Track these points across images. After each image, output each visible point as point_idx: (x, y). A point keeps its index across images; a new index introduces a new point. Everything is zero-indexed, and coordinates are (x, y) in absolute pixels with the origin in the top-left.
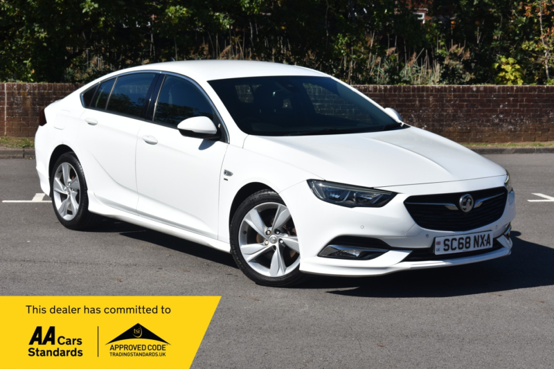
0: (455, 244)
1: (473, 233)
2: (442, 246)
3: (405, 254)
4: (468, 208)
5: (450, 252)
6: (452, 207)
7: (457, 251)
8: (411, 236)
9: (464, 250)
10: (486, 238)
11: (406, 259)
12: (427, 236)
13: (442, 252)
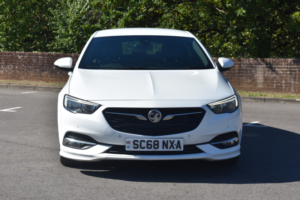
0: (144, 144)
1: (161, 139)
2: (132, 145)
3: (106, 148)
4: (156, 120)
5: (139, 149)
6: (141, 117)
7: (146, 150)
8: (107, 136)
9: (153, 149)
10: (176, 143)
11: (107, 152)
12: (120, 136)
13: (132, 149)
